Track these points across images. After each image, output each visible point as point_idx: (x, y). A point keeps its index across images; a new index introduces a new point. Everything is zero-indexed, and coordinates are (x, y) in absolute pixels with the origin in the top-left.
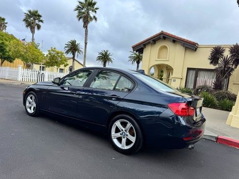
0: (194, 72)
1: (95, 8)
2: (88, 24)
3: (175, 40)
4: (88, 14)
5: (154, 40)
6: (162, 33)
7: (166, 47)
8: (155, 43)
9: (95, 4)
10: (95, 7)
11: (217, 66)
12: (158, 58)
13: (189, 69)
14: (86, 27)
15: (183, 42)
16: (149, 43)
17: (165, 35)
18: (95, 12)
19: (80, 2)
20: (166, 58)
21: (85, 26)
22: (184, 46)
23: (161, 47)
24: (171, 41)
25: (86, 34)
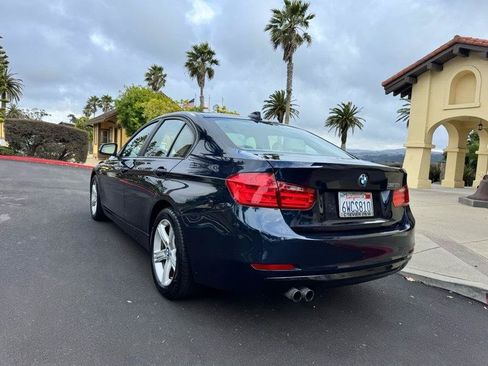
1: (306, 16)
2: (292, 51)
4: (293, 30)
5: (438, 62)
6: (457, 41)
7: (470, 75)
8: (442, 69)
9: (305, 7)
10: (307, 13)
12: (452, 103)
14: (290, 59)
17: (465, 44)
18: (306, 24)
19: (275, 12)
20: (473, 102)
21: (288, 58)
23: (459, 74)
24: (482, 58)
25: (290, 73)
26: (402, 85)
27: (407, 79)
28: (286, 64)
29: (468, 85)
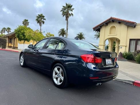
0: (135, 41)
3: (120, 22)
4: (68, 12)
5: (106, 23)
6: (111, 18)
7: (114, 27)
8: (107, 25)
9: (72, 6)
10: (72, 8)
12: (110, 34)
13: (131, 40)
14: (67, 20)
15: (126, 23)
16: (104, 25)
17: (113, 19)
18: (72, 11)
19: (63, 6)
20: (115, 34)
21: (67, 19)
22: (126, 25)
23: (111, 27)
24: (117, 23)
25: (67, 24)
26: (98, 29)
27: (99, 27)
28: (66, 21)
29: (113, 30)
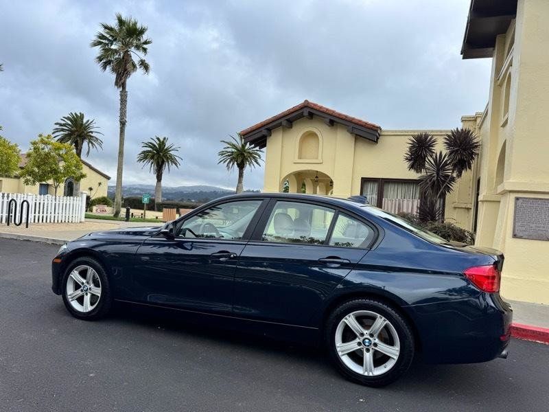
1: (142, 41)
2: (126, 77)
3: (334, 121)
4: (127, 55)
6: (306, 105)
7: (314, 135)
8: (291, 127)
9: (142, 32)
10: (144, 37)
11: (424, 173)
12: (300, 158)
13: (365, 181)
14: (123, 86)
15: (353, 125)
16: (280, 125)
17: (312, 108)
18: (145, 50)
19: (106, 27)
20: (317, 158)
21: (121, 83)
22: (351, 133)
23: (304, 134)
24: (325, 123)
25: (123, 101)
26: (259, 137)
27: (264, 132)
28: (118, 91)
29: (311, 144)
